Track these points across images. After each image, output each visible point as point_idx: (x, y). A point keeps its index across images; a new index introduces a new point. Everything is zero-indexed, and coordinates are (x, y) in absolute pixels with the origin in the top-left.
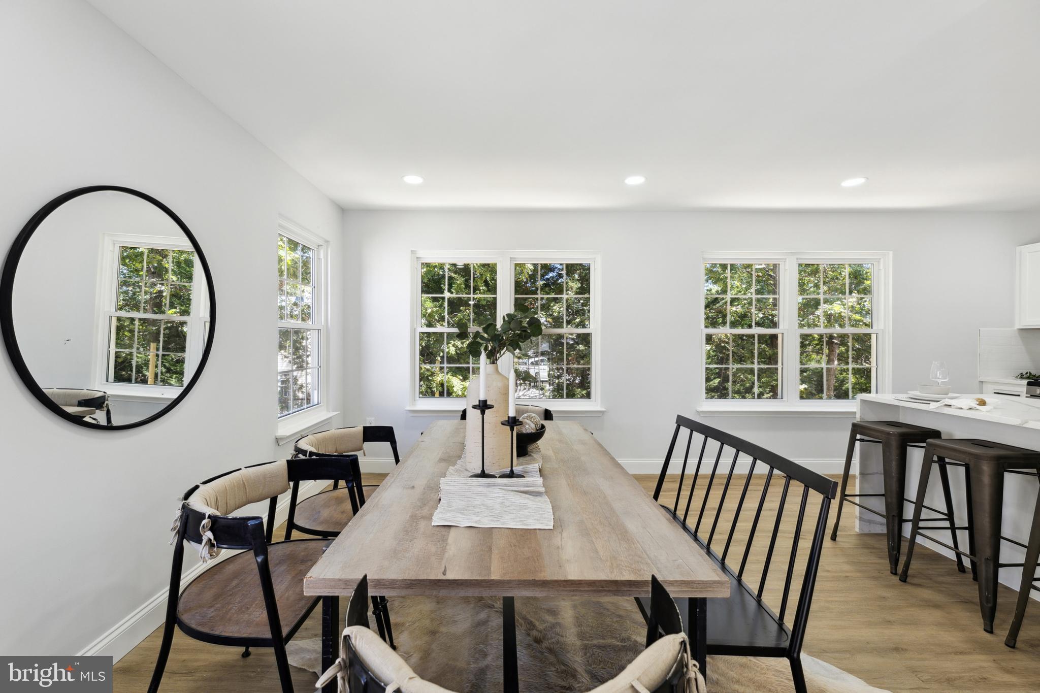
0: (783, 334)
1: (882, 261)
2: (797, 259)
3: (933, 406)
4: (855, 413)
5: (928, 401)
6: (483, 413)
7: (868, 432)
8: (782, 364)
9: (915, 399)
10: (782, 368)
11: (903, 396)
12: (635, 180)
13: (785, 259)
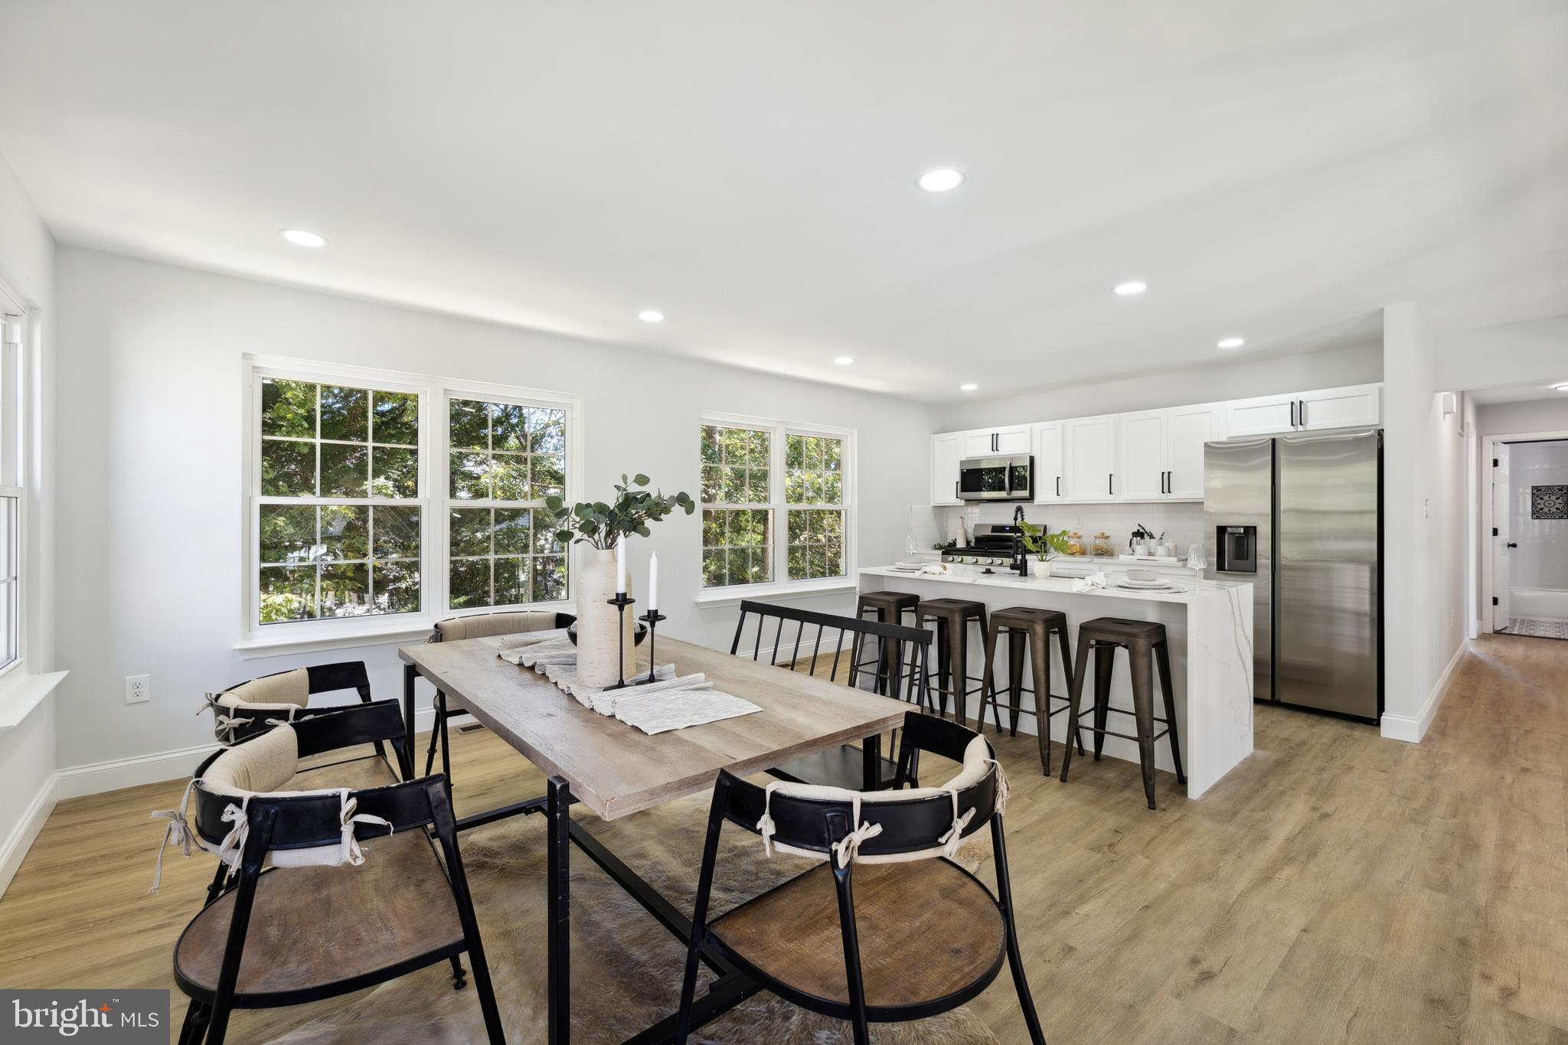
0: (774, 509)
1: (849, 437)
2: (786, 429)
3: (917, 575)
4: (855, 588)
5: (913, 570)
6: (621, 608)
7: (874, 602)
8: (774, 543)
9: (901, 569)
10: (774, 548)
11: (892, 568)
12: (651, 316)
13: (775, 428)
